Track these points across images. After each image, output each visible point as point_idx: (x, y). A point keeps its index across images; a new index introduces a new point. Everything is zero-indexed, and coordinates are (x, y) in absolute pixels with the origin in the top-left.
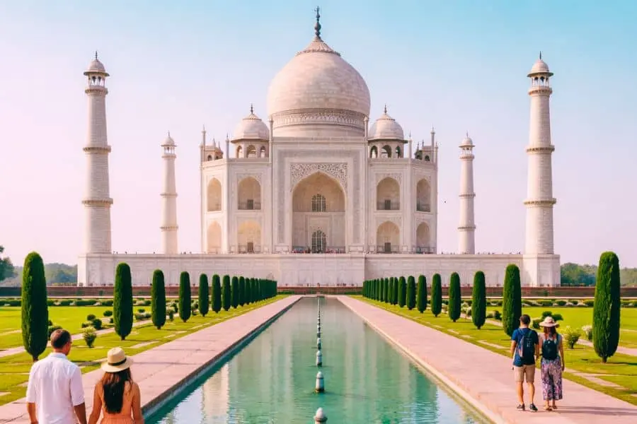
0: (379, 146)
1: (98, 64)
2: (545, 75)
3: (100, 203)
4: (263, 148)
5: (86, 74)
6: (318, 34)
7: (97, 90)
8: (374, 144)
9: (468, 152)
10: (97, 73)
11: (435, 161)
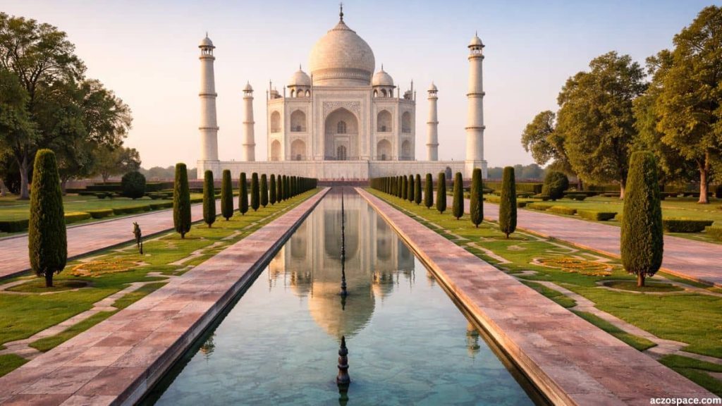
0: (378, 89)
1: (207, 40)
2: (479, 46)
3: (211, 129)
4: (308, 90)
5: (200, 47)
6: (341, 19)
7: (209, 58)
8: (375, 88)
9: (433, 95)
10: (208, 46)
11: (413, 99)
